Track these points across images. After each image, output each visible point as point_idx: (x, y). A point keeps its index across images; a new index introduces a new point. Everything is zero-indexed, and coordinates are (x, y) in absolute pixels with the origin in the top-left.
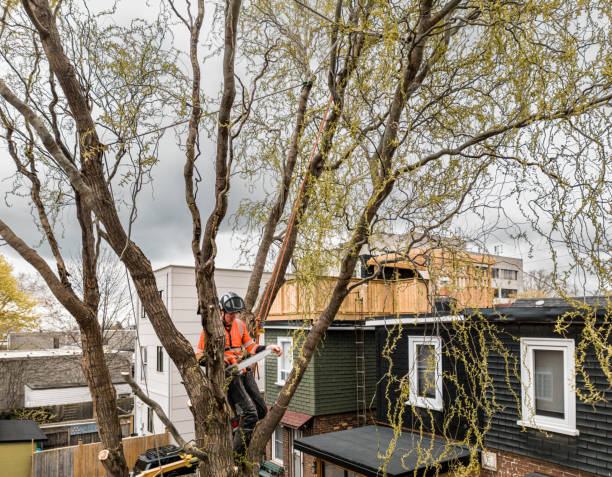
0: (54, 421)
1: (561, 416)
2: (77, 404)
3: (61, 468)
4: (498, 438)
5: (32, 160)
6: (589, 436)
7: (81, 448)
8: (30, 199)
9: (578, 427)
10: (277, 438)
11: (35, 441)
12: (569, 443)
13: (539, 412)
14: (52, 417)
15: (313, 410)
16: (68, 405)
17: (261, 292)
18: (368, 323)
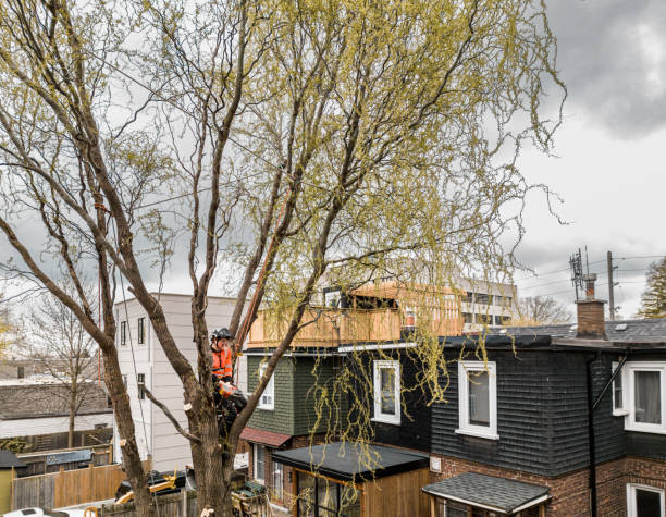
0: (28, 451)
1: (487, 424)
2: (51, 435)
3: (42, 494)
4: (442, 445)
5: (59, 226)
6: (506, 439)
7: (62, 474)
8: (61, 257)
9: (499, 433)
10: (259, 458)
11: (15, 468)
12: (493, 446)
13: (472, 422)
14: (27, 447)
15: (292, 430)
16: (41, 436)
17: (242, 319)
18: (340, 350)
